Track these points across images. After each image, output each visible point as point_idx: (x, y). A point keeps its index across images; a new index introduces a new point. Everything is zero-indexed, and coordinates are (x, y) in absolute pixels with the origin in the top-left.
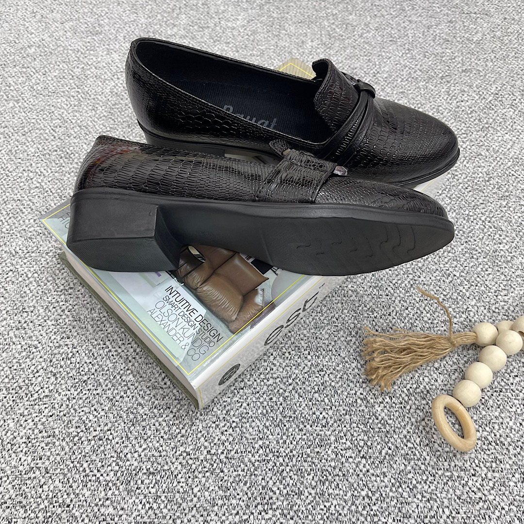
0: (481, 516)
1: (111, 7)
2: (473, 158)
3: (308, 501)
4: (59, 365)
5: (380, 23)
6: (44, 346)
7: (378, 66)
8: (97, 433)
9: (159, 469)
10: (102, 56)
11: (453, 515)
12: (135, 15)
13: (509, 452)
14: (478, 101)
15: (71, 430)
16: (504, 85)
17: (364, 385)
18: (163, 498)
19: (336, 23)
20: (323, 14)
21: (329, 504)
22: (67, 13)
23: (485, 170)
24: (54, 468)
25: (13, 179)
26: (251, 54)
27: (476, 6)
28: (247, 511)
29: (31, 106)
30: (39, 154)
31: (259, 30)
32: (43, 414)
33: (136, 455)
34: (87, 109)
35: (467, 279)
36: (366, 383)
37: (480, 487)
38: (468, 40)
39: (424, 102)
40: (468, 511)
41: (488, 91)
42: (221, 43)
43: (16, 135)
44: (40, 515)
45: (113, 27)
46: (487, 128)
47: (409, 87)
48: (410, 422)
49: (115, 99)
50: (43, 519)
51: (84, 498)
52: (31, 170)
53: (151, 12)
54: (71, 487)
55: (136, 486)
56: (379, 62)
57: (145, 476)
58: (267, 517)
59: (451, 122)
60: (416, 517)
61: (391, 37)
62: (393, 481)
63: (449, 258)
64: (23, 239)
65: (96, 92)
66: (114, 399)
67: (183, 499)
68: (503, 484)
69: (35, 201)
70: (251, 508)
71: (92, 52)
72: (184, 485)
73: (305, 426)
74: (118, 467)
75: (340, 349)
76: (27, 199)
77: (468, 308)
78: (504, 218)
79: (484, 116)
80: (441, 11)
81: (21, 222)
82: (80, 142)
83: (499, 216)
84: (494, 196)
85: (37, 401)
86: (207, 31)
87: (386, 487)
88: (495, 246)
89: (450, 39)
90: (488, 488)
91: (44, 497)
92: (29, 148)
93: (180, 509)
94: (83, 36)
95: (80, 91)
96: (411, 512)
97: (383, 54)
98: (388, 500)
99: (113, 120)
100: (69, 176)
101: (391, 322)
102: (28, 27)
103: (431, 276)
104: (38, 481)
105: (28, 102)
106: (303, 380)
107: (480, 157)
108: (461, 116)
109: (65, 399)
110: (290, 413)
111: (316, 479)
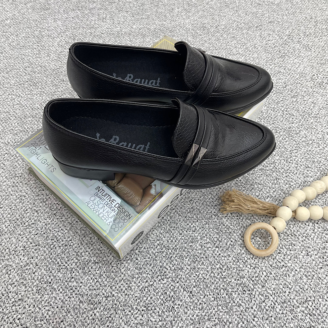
0: (284, 275)
2: (276, 74)
3: (186, 273)
4: (39, 206)
6: (29, 195)
7: (218, 22)
8: (64, 242)
9: (101, 260)
10: (51, 23)
11: (268, 275)
13: (299, 239)
14: (279, 40)
15: (49, 241)
16: (294, 29)
17: (216, 207)
18: (104, 276)
21: (199, 273)
23: (283, 81)
24: (40, 263)
25: (3, 100)
26: (141, 18)
28: (152, 280)
29: (10, 55)
30: (17, 84)
32: (32, 234)
33: (87, 253)
34: (44, 56)
37: (283, 259)
39: (246, 42)
40: (276, 273)
41: (284, 33)
42: (123, 12)
43: (3, 73)
44: (34, 289)
45: (57, 5)
46: (284, 56)
47: (237, 33)
48: (243, 226)
49: (61, 49)
50: (36, 291)
51: (59, 278)
52: (13, 94)
54: (51, 272)
55: (88, 270)
56: (219, 19)
57: (93, 265)
58: (163, 282)
59: (263, 53)
60: (247, 277)
61: (226, 3)
62: (234, 259)
64: (12, 135)
65: (49, 45)
66: (73, 223)
67: (116, 276)
68: (296, 257)
69: (17, 112)
70: (154, 278)
71: (45, 21)
72: (116, 268)
73: (183, 232)
74: (77, 260)
76: (12, 111)
77: (275, 161)
78: (295, 109)
79: (283, 49)
81: (10, 125)
82: (42, 76)
83: (292, 107)
84: (289, 96)
85: (28, 226)
86: (114, 4)
87: (230, 262)
88: (290, 125)
89: (261, 4)
90: (288, 259)
91: (36, 279)
92: (11, 81)
93: (114, 281)
94: (39, 11)
95: (39, 45)
96: (244, 275)
97: (221, 14)
98: (232, 269)
99: (60, 61)
100: (36, 96)
102: (5, 8)
104: (32, 270)
105: (8, 53)
106: (181, 206)
107: (280, 73)
108: (269, 49)
109: (44, 225)
110: (174, 225)
111: (190, 260)
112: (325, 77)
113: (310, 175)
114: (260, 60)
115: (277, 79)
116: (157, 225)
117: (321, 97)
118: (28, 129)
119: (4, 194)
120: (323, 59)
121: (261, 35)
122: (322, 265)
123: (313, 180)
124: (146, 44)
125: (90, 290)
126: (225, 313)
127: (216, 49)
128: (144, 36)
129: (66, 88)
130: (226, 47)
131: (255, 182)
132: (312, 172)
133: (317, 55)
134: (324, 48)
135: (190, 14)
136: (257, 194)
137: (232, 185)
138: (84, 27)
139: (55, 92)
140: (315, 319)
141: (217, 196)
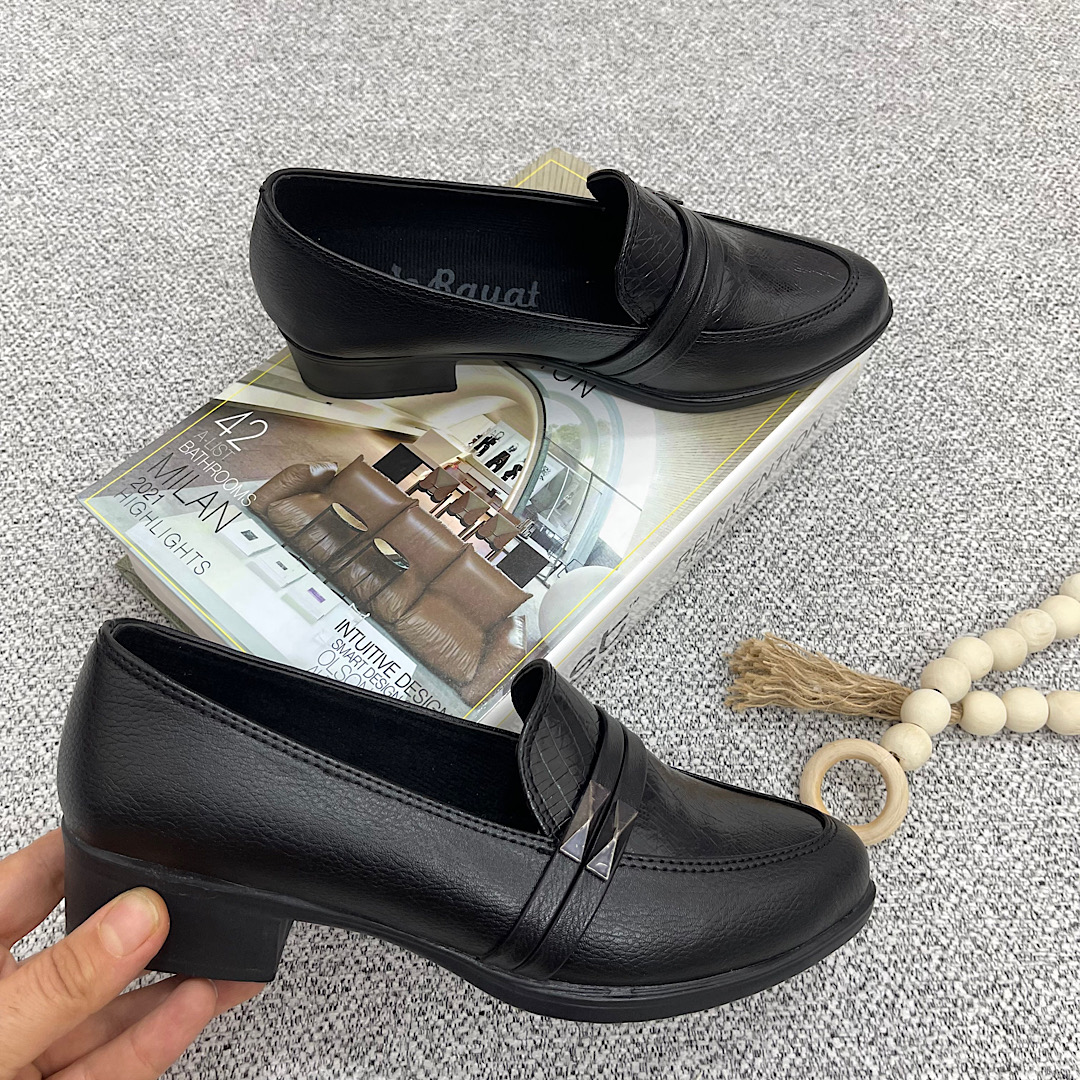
0: (924, 905)
2: (900, 274)
5: (719, 20)
7: (717, 105)
10: (186, 100)
12: (246, 17)
13: (972, 794)
14: (908, 166)
16: (956, 132)
17: (712, 691)
19: (636, 23)
22: (112, 18)
23: (923, 294)
25: (33, 344)
26: (475, 89)
29: (56, 203)
30: (79, 294)
31: (488, 42)
34: (166, 205)
35: (894, 494)
36: (714, 687)
37: (921, 855)
38: (887, 47)
39: (807, 170)
40: (902, 897)
41: (926, 145)
42: (415, 69)
43: (32, 259)
45: (204, 43)
46: (925, 216)
47: (778, 142)
48: (796, 751)
49: (217, 184)
52: (68, 325)
53: (276, 11)
56: (721, 97)
61: (742, 46)
63: (860, 458)
64: (64, 456)
65: (179, 171)
68: (963, 850)
69: (81, 384)
71: (166, 94)
75: (666, 629)
76: (64, 381)
77: (896, 547)
78: (959, 383)
79: (921, 193)
81: (57, 424)
82: (158, 269)
83: (951, 378)
84: (941, 341)
86: (387, 44)
88: (944, 434)
89: (853, 48)
90: (936, 856)
92: (59, 285)
94: (147, 62)
95: (150, 171)
97: (728, 80)
99: (217, 224)
100: (141, 334)
101: (756, 578)
102: (36, 49)
103: (827, 492)
105: (49, 195)
106: (603, 687)
107: (913, 270)
108: (878, 194)
112: (1054, 283)
113: (1007, 591)
114: (851, 228)
117: (1042, 347)
118: (114, 439)
119: (39, 643)
120: (1049, 228)
121: (852, 150)
122: (1043, 873)
123: (1015, 606)
124: (488, 171)
125: (315, 948)
126: (742, 1024)
127: (713, 189)
128: (482, 147)
129: (236, 307)
130: (742, 185)
132: (1014, 581)
133: (1030, 214)
134: (1051, 193)
135: (630, 80)
136: (841, 650)
137: (764, 620)
138: (291, 116)
139: (201, 320)
140: (1022, 1042)
141: (715, 655)
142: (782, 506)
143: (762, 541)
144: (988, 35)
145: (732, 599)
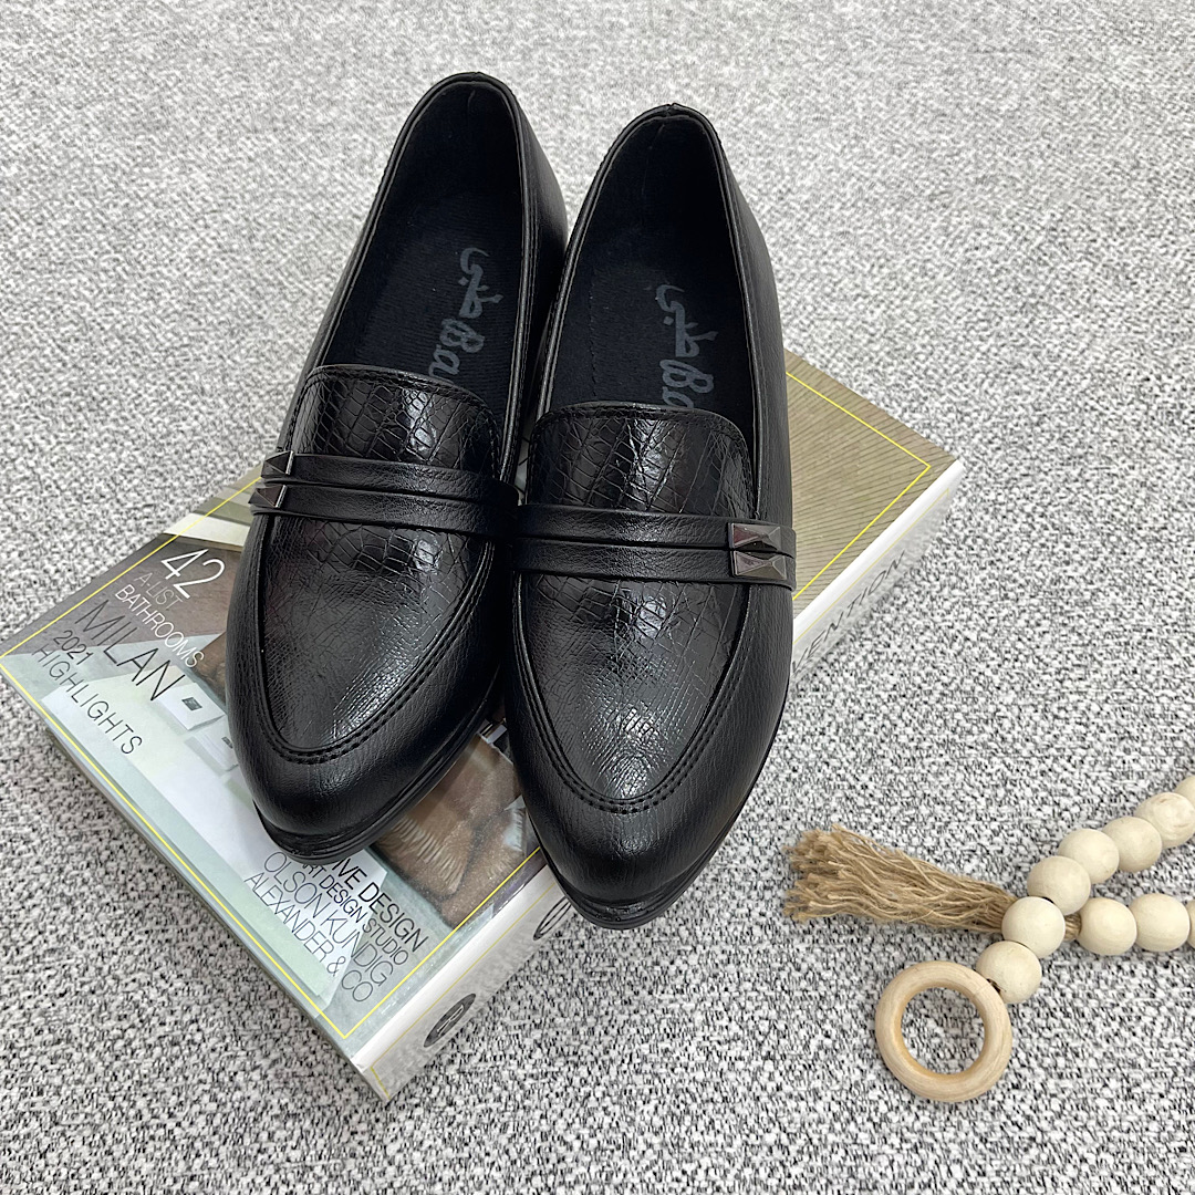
0: (1033, 1179)
1: (188, 66)
2: (1003, 375)
3: (645, 1163)
4: (79, 880)
5: (791, 80)
6: (45, 837)
7: (788, 177)
8: (167, 1028)
9: (308, 1105)
10: (169, 177)
11: (972, 1179)
12: (244, 82)
13: (1094, 1031)
14: (1013, 247)
15: (108, 1025)
16: (1070, 208)
17: (768, 895)
18: (318, 1170)
19: (694, 85)
20: (663, 64)
21: (694, 1166)
22: (90, 85)
23: (1030, 399)
24: (70, 1112)
27: (1006, 34)
29: (10, 296)
30: (29, 404)
32: (46, 992)
33: (256, 1075)
34: (137, 298)
35: (995, 645)
36: (771, 888)
37: (1029, 1112)
38: (988, 110)
39: (892, 253)
40: (1005, 1169)
41: (1034, 223)
45: (194, 112)
46: (1033, 306)
47: (858, 220)
48: (871, 973)
49: (199, 274)
51: (138, 1177)
52: (12, 439)
53: (279, 75)
54: (109, 1153)
55: (257, 1146)
56: (792, 169)
57: (276, 1123)
59: (954, 295)
60: (888, 1187)
61: (817, 110)
62: (835, 1108)
63: (954, 600)
65: (156, 258)
66: (206, 951)
67: (364, 1171)
68: (1083, 1105)
69: (22, 510)
70: (516, 1185)
71: (146, 170)
72: (365, 1138)
73: (637, 993)
74: (214, 1106)
76: (4, 507)
77: (998, 710)
78: (1075, 507)
79: (1027, 279)
80: (928, 48)
82: (122, 373)
83: (1065, 501)
84: (1052, 456)
85: (31, 962)
87: (820, 1122)
88: (1057, 570)
89: (948, 112)
90: (1049, 1114)
91: (49, 1178)
92: (6, 392)
94: (127, 134)
95: (122, 259)
96: (876, 1176)
97: (800, 149)
98: (825, 1152)
99: (196, 320)
100: (98, 450)
101: (826, 749)
103: (913, 642)
104: (35, 1143)
107: (1019, 371)
108: (977, 281)
109: (93, 955)
110: (601, 964)
111: (663, 1111)
112: (1189, 386)
113: (1136, 767)
114: (944, 321)
115: (1007, 394)
116: (534, 964)
117: (1177, 464)
118: (57, 576)
120: (1182, 320)
121: (946, 229)
122: (1184, 1136)
123: (1146, 786)
129: (212, 418)
130: (815, 271)
131: (919, 793)
132: (1144, 755)
133: (1159, 303)
134: (1184, 278)
136: (929, 842)
137: (834, 804)
138: (289, 195)
139: (169, 433)
141: (773, 848)
142: (858, 658)
143: (833, 703)
144: (1107, 95)
145: (795, 775)
